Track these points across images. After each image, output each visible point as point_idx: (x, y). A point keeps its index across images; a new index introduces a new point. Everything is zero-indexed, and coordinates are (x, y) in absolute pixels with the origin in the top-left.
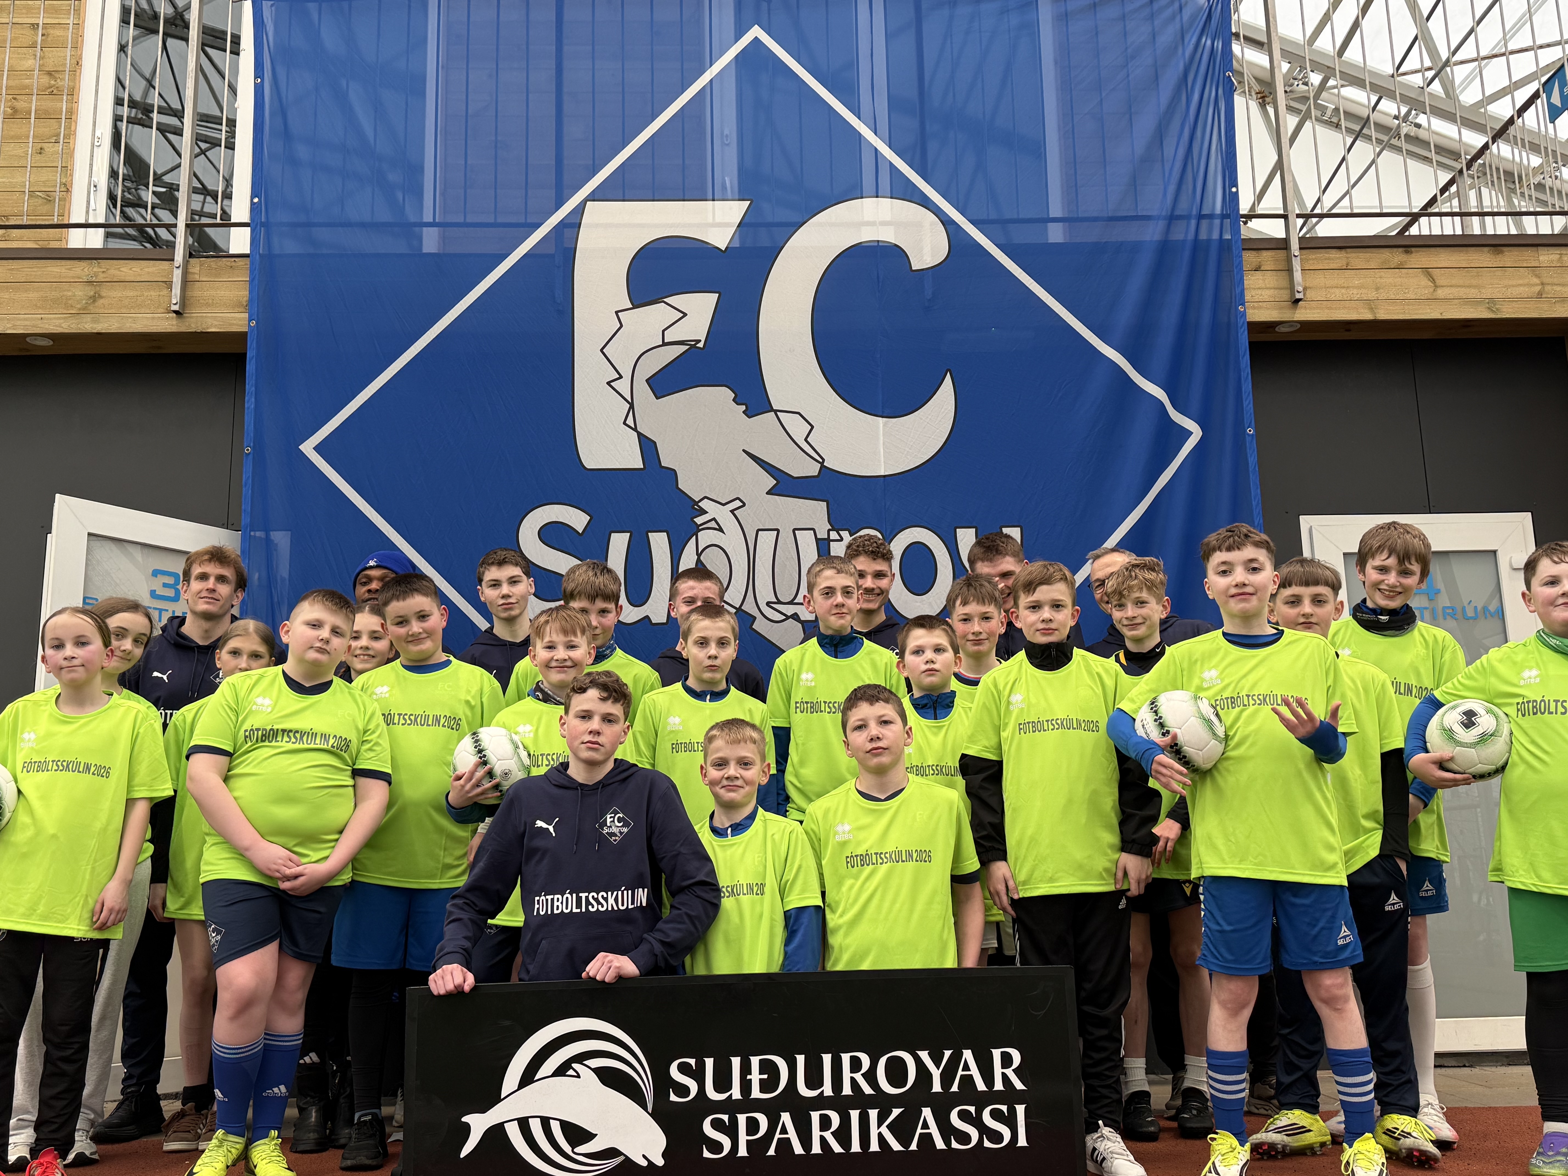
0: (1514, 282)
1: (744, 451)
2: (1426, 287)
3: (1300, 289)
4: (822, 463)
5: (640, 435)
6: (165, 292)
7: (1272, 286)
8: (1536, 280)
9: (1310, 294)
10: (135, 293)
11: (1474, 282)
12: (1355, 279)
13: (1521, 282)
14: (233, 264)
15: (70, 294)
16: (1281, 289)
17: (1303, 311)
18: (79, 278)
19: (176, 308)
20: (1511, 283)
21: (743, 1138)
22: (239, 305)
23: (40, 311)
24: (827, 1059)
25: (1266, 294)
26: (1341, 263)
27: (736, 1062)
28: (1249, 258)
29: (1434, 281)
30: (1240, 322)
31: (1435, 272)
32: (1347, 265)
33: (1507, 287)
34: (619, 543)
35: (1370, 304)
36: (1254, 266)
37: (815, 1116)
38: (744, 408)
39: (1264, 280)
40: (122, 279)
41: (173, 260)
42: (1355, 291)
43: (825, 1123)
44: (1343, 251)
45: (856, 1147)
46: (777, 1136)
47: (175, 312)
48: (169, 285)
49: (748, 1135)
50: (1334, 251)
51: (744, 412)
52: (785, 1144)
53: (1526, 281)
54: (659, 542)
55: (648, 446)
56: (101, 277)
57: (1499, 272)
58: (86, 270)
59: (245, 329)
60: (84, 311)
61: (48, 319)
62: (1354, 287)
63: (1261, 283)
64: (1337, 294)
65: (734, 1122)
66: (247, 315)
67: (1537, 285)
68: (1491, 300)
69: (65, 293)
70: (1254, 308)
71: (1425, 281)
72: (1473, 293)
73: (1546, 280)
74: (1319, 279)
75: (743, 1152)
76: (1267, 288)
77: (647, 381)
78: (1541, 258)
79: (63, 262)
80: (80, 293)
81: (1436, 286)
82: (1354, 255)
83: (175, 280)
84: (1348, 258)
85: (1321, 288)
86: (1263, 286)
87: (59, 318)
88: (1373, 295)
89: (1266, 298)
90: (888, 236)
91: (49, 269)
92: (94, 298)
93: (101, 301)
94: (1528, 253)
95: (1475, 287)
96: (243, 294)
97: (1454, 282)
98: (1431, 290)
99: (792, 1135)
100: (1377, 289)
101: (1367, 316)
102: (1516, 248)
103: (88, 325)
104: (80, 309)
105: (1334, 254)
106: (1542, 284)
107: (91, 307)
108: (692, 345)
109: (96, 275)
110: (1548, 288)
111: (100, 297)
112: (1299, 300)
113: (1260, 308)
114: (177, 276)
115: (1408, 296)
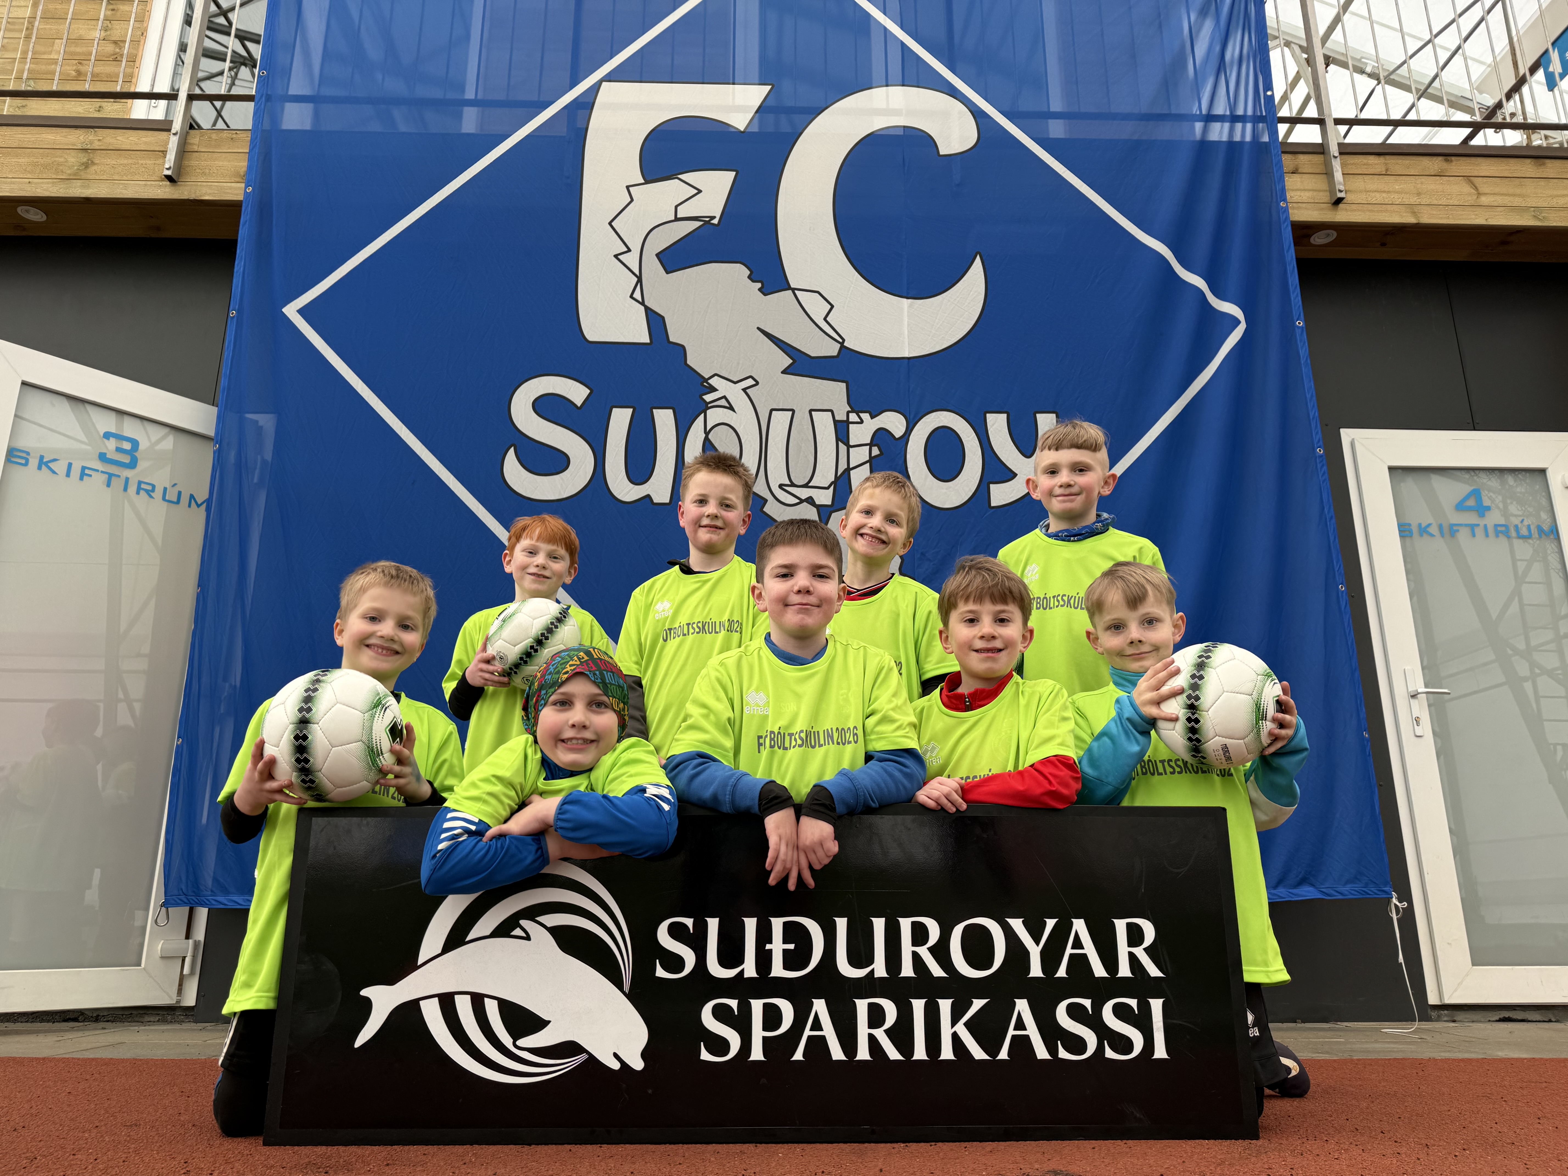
0: (1559, 193)
1: (759, 328)
2: (1470, 194)
3: (1342, 188)
4: (842, 344)
5: (647, 309)
6: (160, 157)
7: (1310, 187)
9: (1350, 197)
11: (1521, 191)
12: (1397, 185)
13: (1565, 192)
14: (234, 136)
15: (62, 160)
16: (1320, 191)
17: (1345, 212)
18: (75, 145)
19: (169, 173)
20: (1555, 193)
21: (758, 1033)
22: (237, 174)
23: (29, 176)
24: (879, 924)
25: (1305, 196)
26: (1381, 169)
27: (751, 925)
28: (1288, 160)
29: (1476, 188)
30: (1283, 220)
31: (1477, 181)
32: (1387, 170)
33: (1553, 197)
34: (620, 420)
35: (1411, 208)
36: (1291, 168)
37: (862, 1006)
38: (759, 285)
39: (1304, 182)
40: (118, 147)
41: (172, 129)
42: (1396, 196)
43: (876, 1017)
45: (920, 1053)
46: (807, 1032)
47: (169, 178)
48: (164, 153)
49: (764, 1029)
50: (1368, 157)
51: (758, 289)
52: (818, 1045)
54: (664, 419)
55: (655, 321)
56: (96, 145)
57: (1542, 183)
58: (81, 138)
59: (240, 197)
60: (75, 177)
61: (36, 183)
62: (1395, 192)
63: (1301, 185)
64: (1378, 198)
65: (746, 1010)
66: (243, 185)
68: (1537, 210)
69: (57, 159)
70: (1293, 208)
71: (1467, 189)
72: (1517, 202)
74: (1358, 183)
75: (757, 1054)
76: (1305, 190)
77: (657, 255)
79: (60, 131)
80: (73, 159)
81: (1479, 194)
82: (1393, 161)
83: (171, 148)
84: (1387, 164)
86: (1302, 188)
87: (48, 183)
88: (1414, 200)
89: (1305, 199)
90: (914, 122)
91: (45, 136)
92: (86, 165)
93: (93, 169)
95: (1519, 196)
96: (242, 165)
97: (1497, 190)
98: (1474, 197)
99: (829, 1031)
100: (1419, 194)
101: (1410, 220)
102: (1558, 161)
103: (77, 190)
104: (70, 175)
105: (1372, 160)
107: (82, 173)
108: (707, 221)
109: (91, 142)
111: (93, 163)
112: (1340, 200)
113: (1298, 208)
114: (173, 142)
115: (1451, 202)
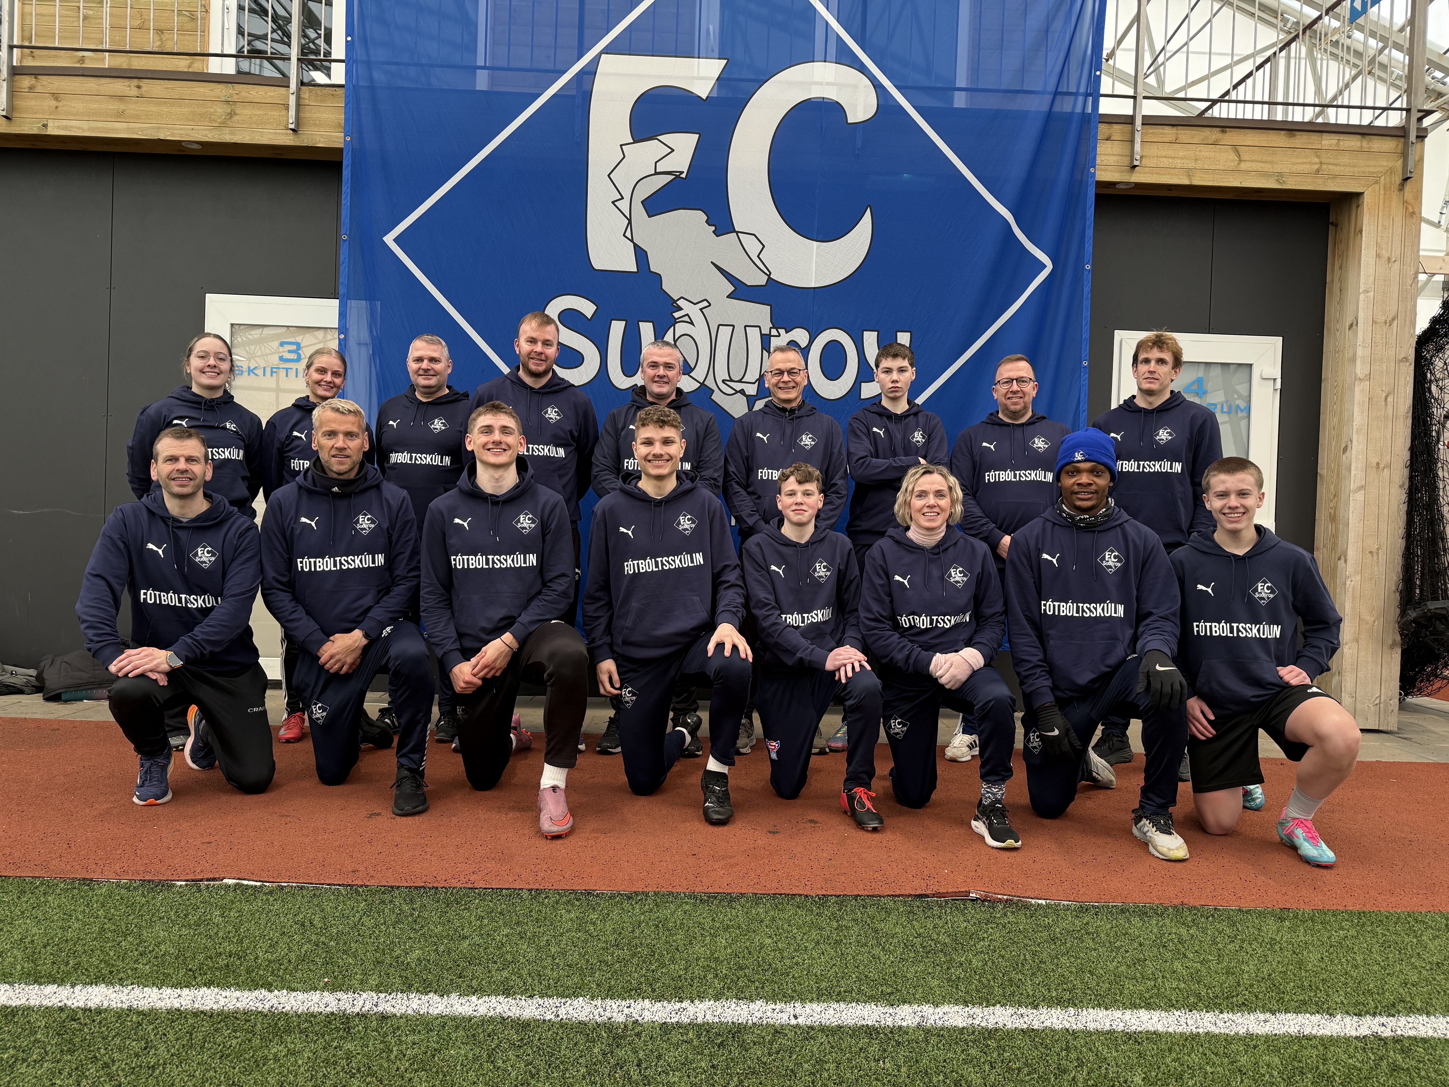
0: (1300, 161)
1: (712, 262)
2: (1233, 161)
3: (1138, 157)
4: (769, 276)
5: (635, 245)
6: (284, 113)
7: (1117, 153)
8: (1317, 160)
9: (1145, 162)
10: (262, 112)
11: (1269, 159)
12: (1181, 152)
13: (1304, 160)
14: (334, 93)
15: (212, 110)
16: (1124, 156)
17: (1138, 175)
18: (219, 97)
19: (292, 126)
20: (1297, 161)
22: (338, 125)
23: (191, 123)
25: (1112, 160)
26: (1172, 138)
28: (1103, 129)
29: (1239, 156)
30: (1090, 181)
31: (1241, 149)
33: (1294, 164)
34: (617, 328)
35: (1189, 172)
36: (1106, 136)
38: (713, 228)
39: (1112, 148)
40: (251, 100)
41: (289, 87)
42: (1179, 161)
44: (1175, 128)
47: (292, 129)
48: (287, 107)
50: (1167, 128)
51: (713, 232)
53: (1309, 160)
54: (647, 329)
55: (641, 255)
56: (235, 98)
57: (1290, 151)
58: (224, 92)
59: (342, 146)
60: (223, 125)
61: (197, 130)
62: (1178, 158)
63: (1109, 150)
64: (1165, 162)
66: (343, 135)
67: (1316, 164)
68: (1280, 174)
69: (209, 110)
70: (1102, 170)
71: (1233, 156)
72: (1267, 167)
73: (1324, 160)
74: (1153, 150)
76: (1113, 155)
77: (642, 203)
78: (1324, 142)
79: (206, 84)
80: (221, 110)
81: (1240, 160)
82: (1182, 132)
83: (290, 103)
84: (1177, 134)
85: (1154, 157)
86: (1111, 153)
87: (206, 130)
88: (1191, 165)
89: (1112, 162)
90: (831, 94)
91: (196, 89)
92: (231, 115)
93: (236, 118)
94: (1315, 137)
95: (1271, 162)
96: (340, 117)
97: (1254, 158)
98: (1236, 163)
100: (1196, 160)
101: (1185, 181)
102: (1306, 133)
103: (227, 136)
104: (220, 123)
105: (1168, 130)
106: (1321, 163)
107: (229, 122)
108: (677, 175)
109: (231, 96)
110: (1324, 167)
111: (236, 114)
112: (1135, 166)
113: (1106, 170)
114: (292, 100)
115: (1218, 167)
